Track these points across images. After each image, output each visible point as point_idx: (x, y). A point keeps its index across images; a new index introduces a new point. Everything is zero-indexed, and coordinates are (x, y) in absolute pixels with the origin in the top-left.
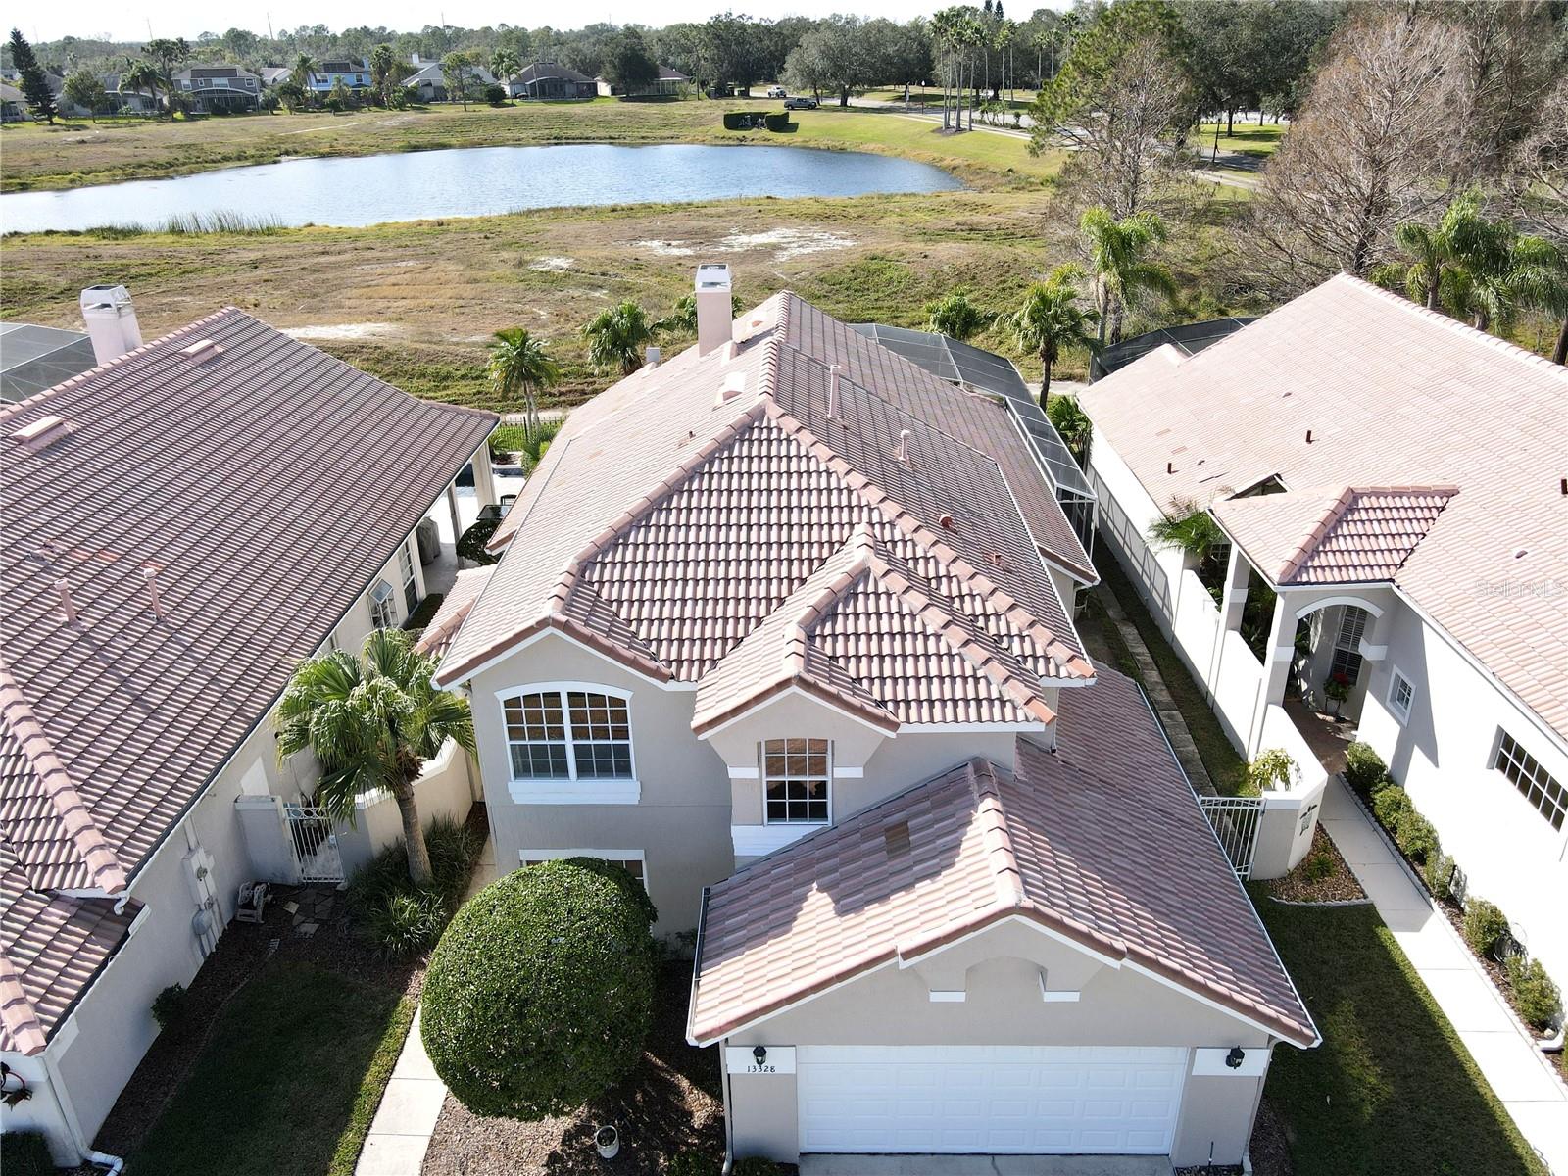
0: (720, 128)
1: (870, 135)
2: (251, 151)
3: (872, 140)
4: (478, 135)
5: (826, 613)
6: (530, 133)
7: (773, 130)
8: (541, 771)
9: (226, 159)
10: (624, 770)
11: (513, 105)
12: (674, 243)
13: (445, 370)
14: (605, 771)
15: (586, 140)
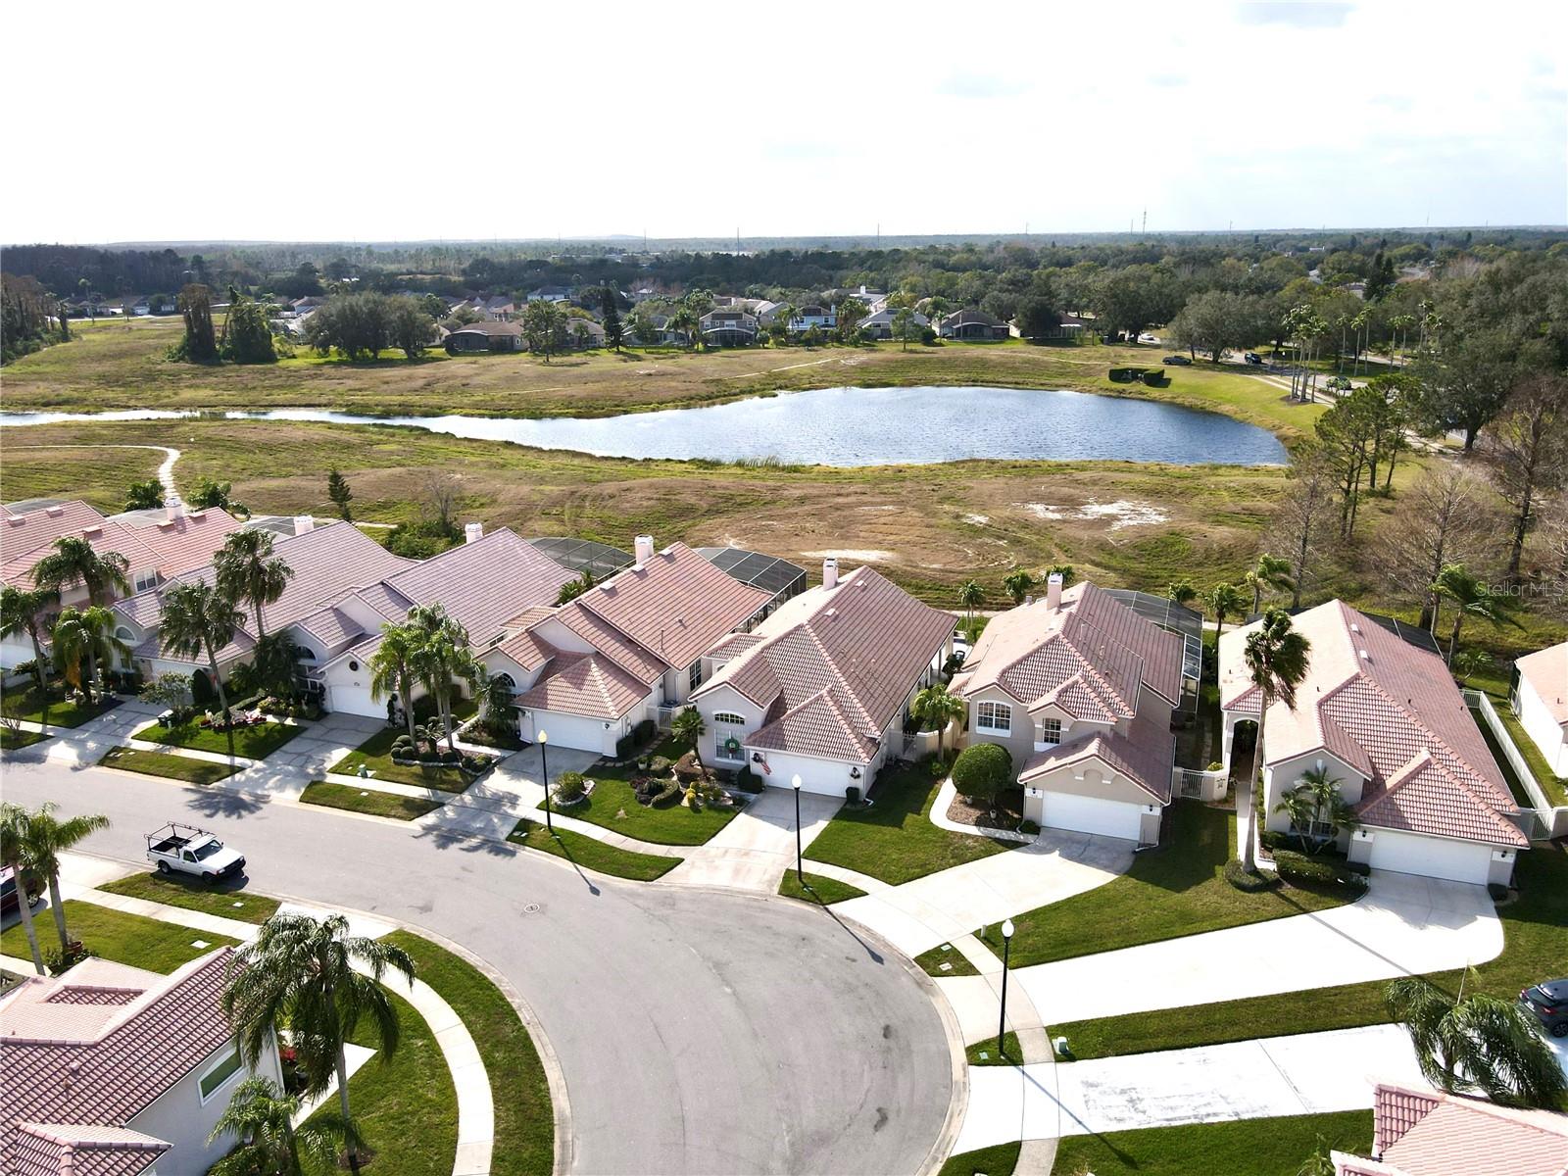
0: (1105, 380)
1: (1229, 397)
2: (757, 386)
3: (1229, 401)
4: (914, 375)
5: (1065, 690)
6: (953, 376)
7: (1149, 384)
8: (985, 725)
9: (743, 392)
10: (1008, 728)
11: (940, 345)
12: (1051, 508)
13: (922, 583)
14: (1002, 727)
15: (996, 383)
